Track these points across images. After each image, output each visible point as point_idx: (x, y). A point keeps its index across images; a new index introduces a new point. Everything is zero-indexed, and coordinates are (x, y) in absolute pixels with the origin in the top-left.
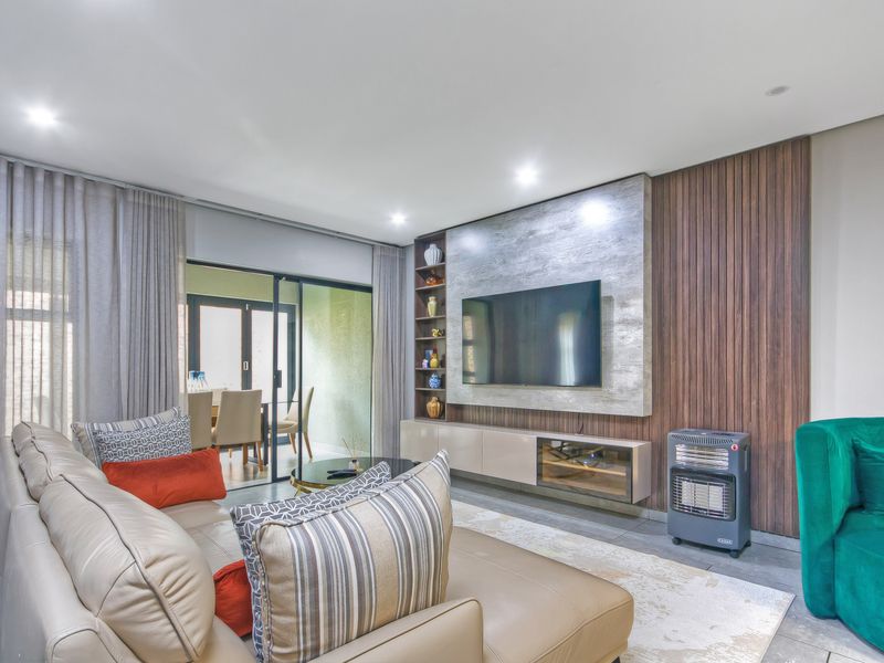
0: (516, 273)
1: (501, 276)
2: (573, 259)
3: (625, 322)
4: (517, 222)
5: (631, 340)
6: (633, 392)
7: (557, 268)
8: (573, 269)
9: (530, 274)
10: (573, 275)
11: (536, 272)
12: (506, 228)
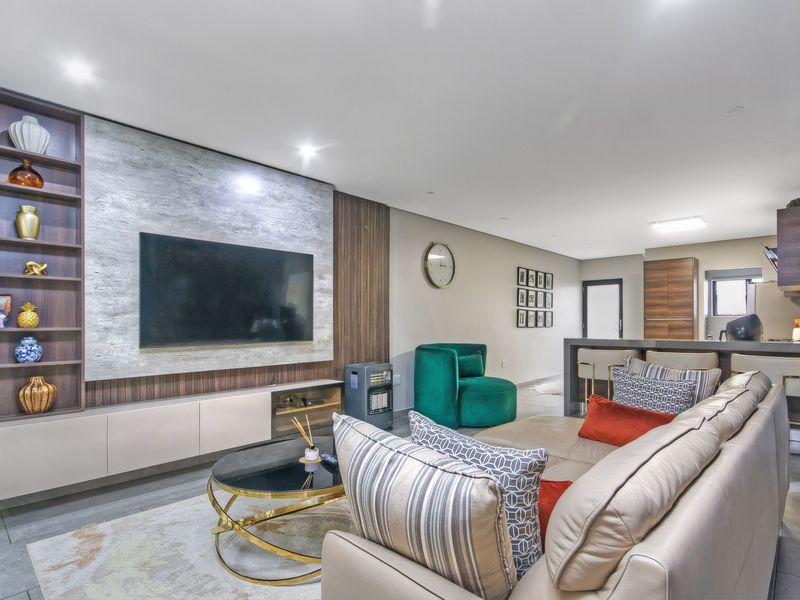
0: (218, 222)
1: (197, 219)
2: (282, 229)
3: (322, 290)
4: (221, 167)
5: (326, 304)
6: (326, 343)
7: (266, 232)
8: (283, 238)
9: (237, 229)
10: (282, 243)
11: (244, 228)
12: (207, 167)
